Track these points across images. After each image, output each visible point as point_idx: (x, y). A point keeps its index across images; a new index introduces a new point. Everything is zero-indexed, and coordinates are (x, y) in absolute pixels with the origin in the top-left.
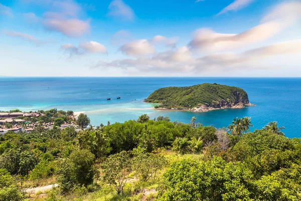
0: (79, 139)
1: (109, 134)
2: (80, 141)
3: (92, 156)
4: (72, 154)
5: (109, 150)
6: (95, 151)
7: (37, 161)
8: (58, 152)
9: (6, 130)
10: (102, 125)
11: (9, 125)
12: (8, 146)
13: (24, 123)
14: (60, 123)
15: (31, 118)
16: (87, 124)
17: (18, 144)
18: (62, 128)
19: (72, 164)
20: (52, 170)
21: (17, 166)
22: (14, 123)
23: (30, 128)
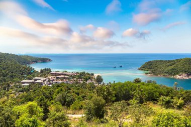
0: (97, 90)
1: (114, 89)
2: (97, 92)
3: (104, 101)
4: (93, 99)
5: (114, 99)
6: (105, 98)
7: (74, 100)
8: (85, 96)
9: (60, 82)
10: (110, 83)
11: (62, 79)
12: (61, 90)
13: (69, 78)
14: (86, 80)
15: (72, 76)
16: (101, 82)
17: (66, 90)
18: (87, 83)
19: (92, 105)
20: (82, 106)
21: (65, 101)
22: (64, 78)
23: (71, 82)
